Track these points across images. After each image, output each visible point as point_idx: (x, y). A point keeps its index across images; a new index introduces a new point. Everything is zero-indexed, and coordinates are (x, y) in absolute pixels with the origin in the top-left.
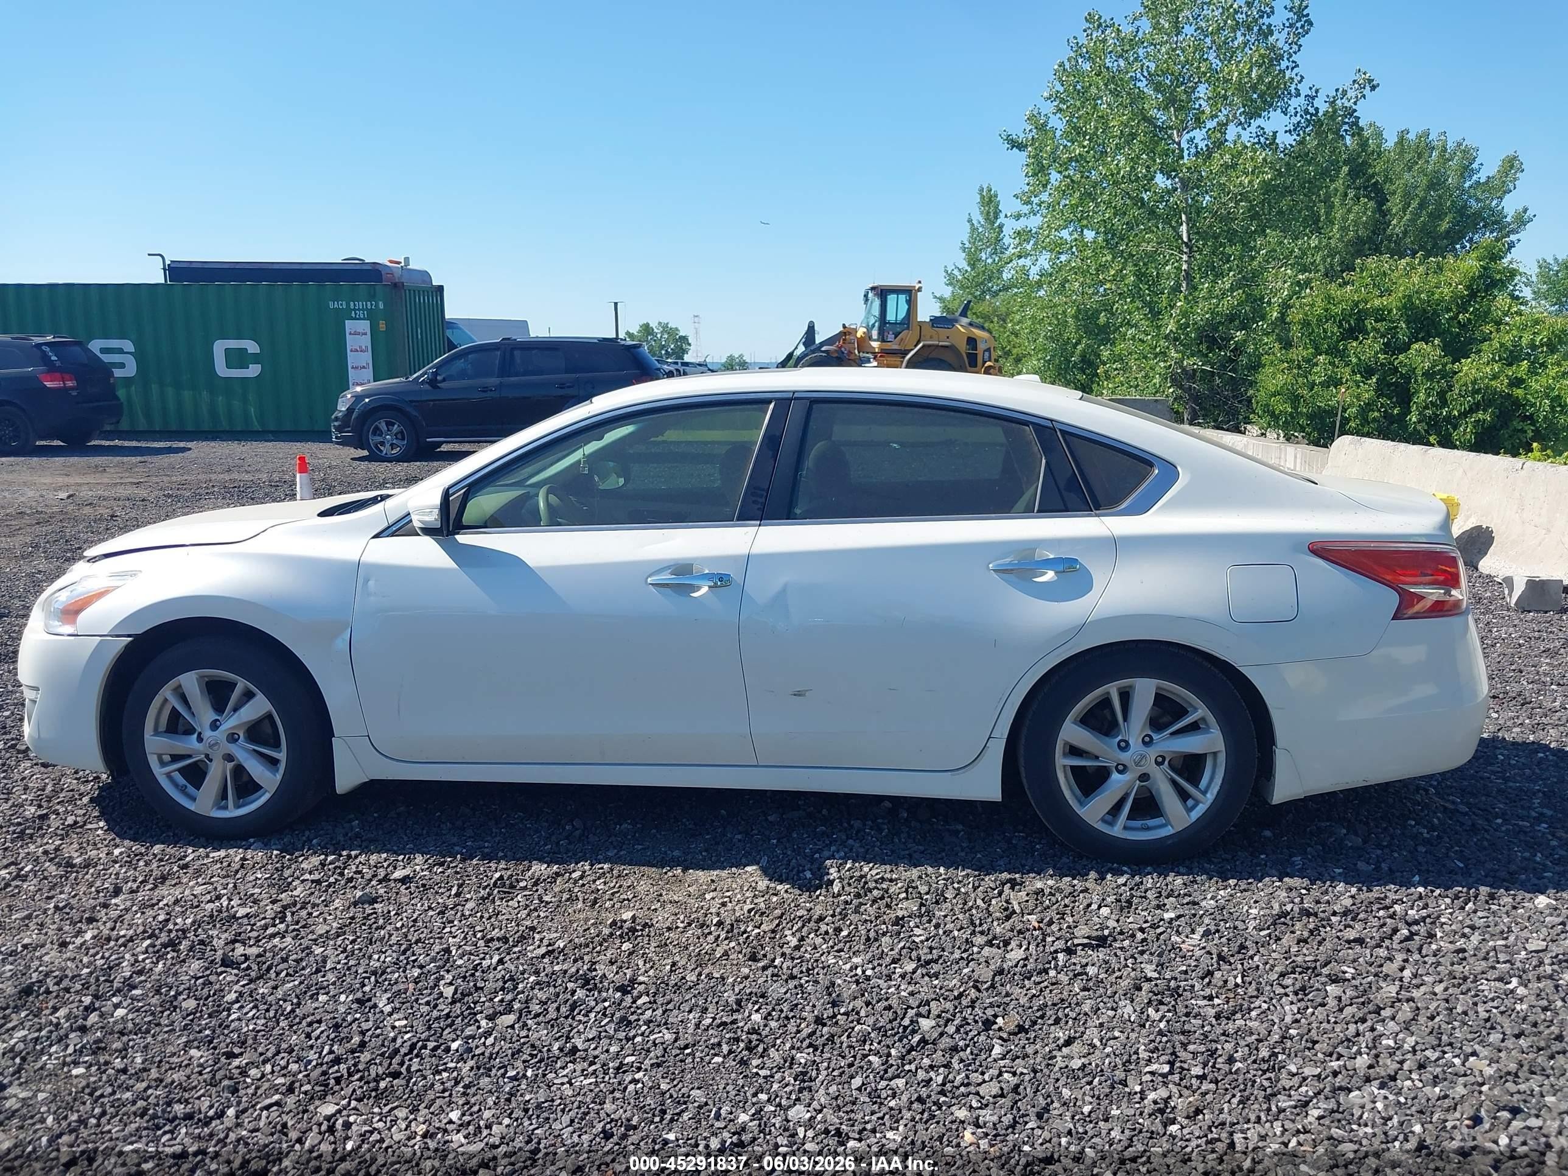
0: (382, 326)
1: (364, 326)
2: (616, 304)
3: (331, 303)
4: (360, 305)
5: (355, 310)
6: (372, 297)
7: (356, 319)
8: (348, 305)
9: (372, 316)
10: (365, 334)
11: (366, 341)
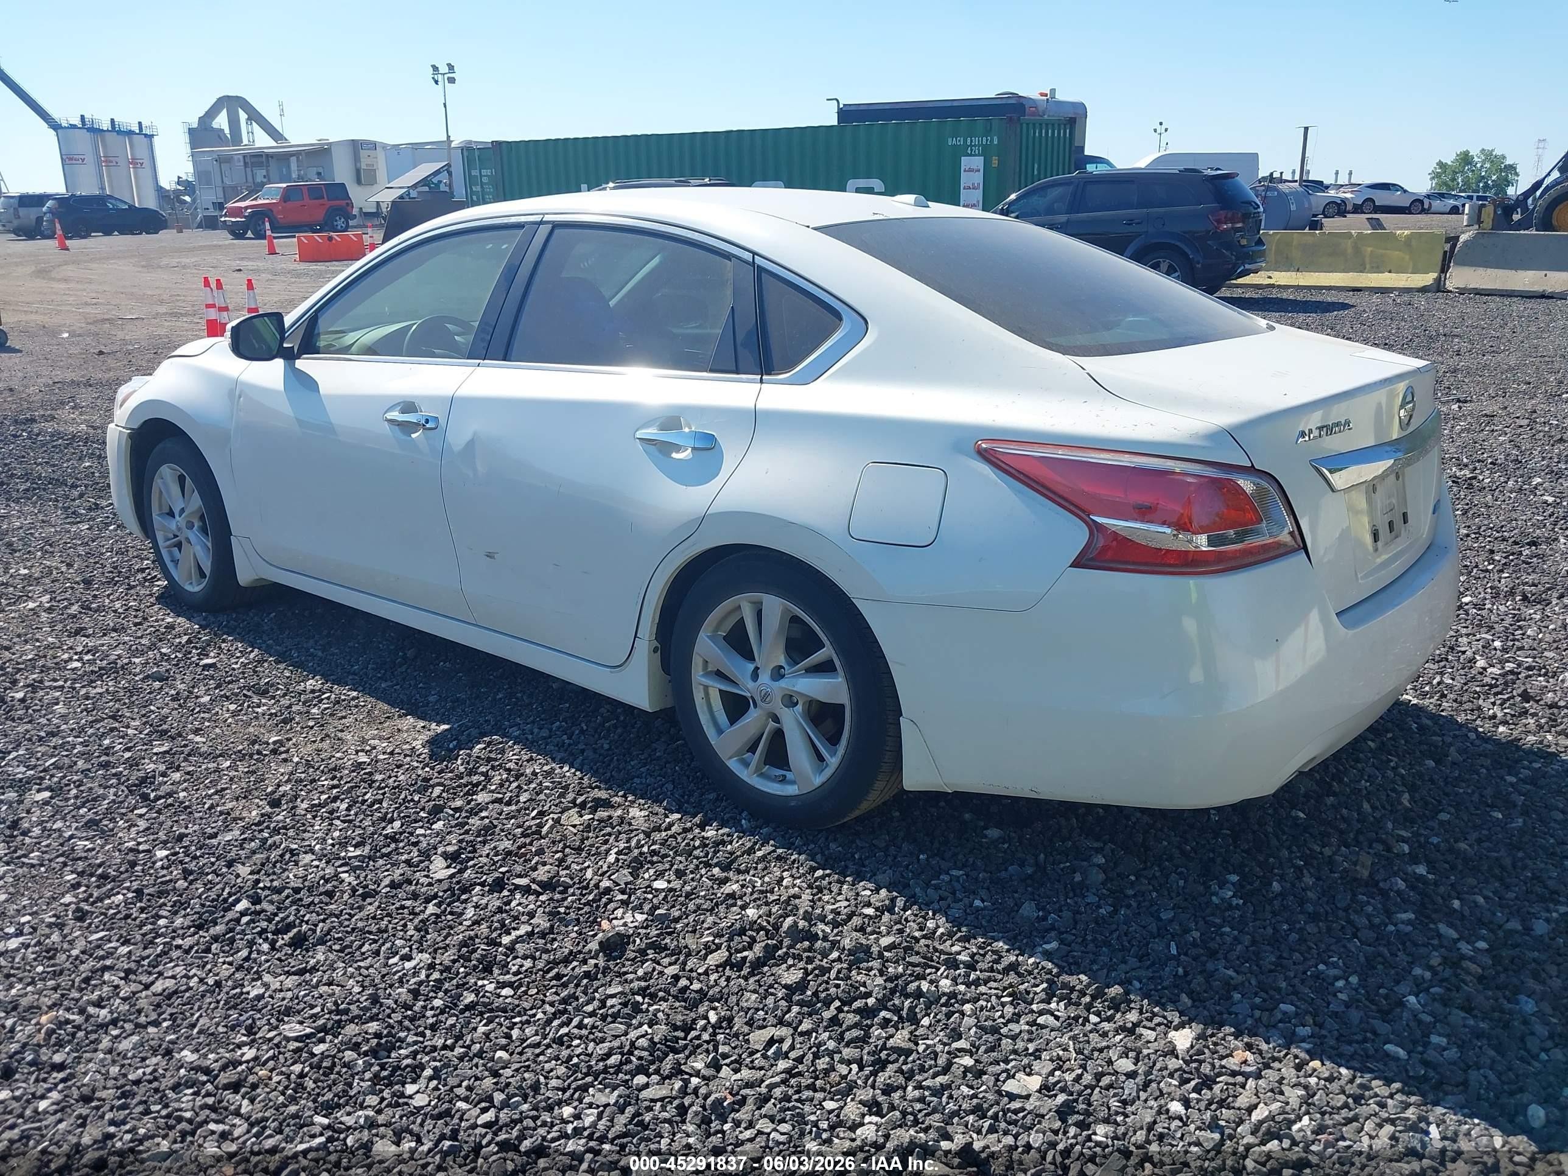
0: (995, 162)
1: (978, 162)
2: (1306, 129)
3: (950, 140)
4: (976, 141)
5: (971, 145)
6: (988, 132)
7: (971, 155)
8: (965, 141)
9: (986, 153)
10: (978, 171)
11: (978, 178)
